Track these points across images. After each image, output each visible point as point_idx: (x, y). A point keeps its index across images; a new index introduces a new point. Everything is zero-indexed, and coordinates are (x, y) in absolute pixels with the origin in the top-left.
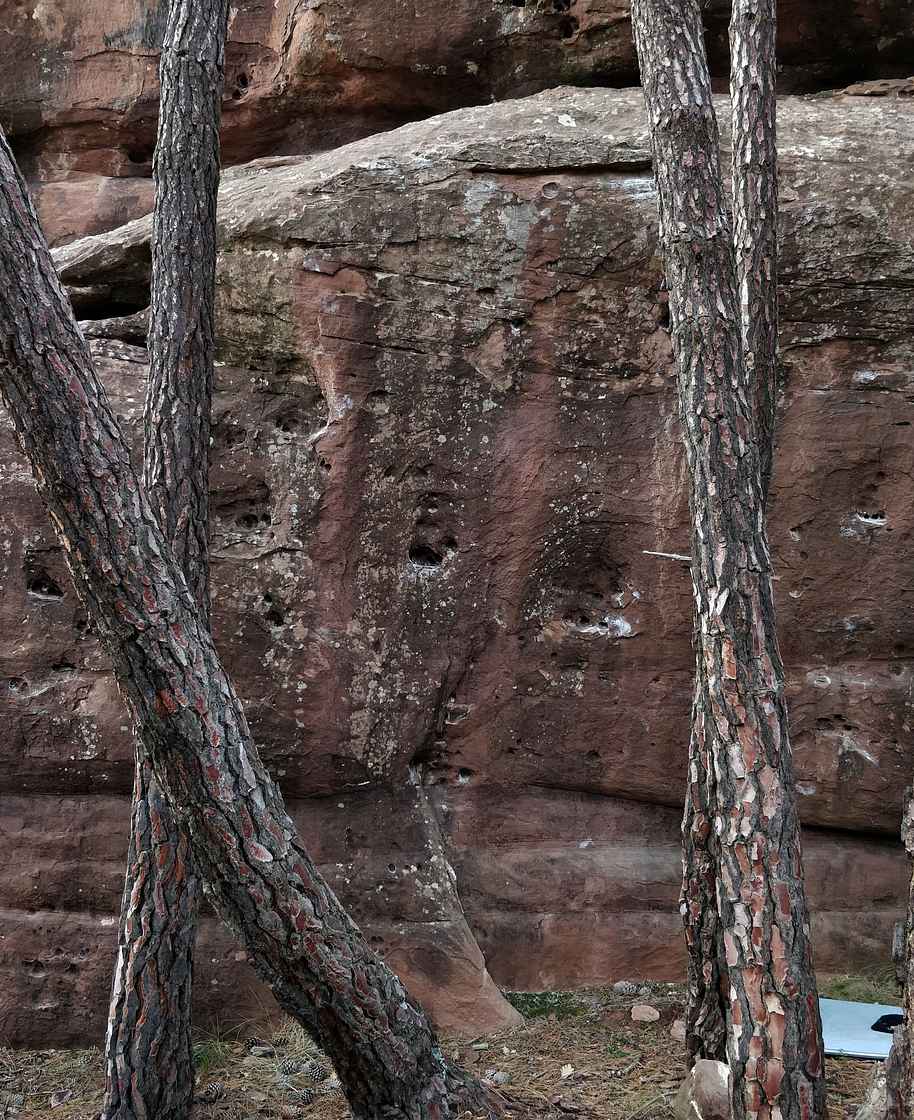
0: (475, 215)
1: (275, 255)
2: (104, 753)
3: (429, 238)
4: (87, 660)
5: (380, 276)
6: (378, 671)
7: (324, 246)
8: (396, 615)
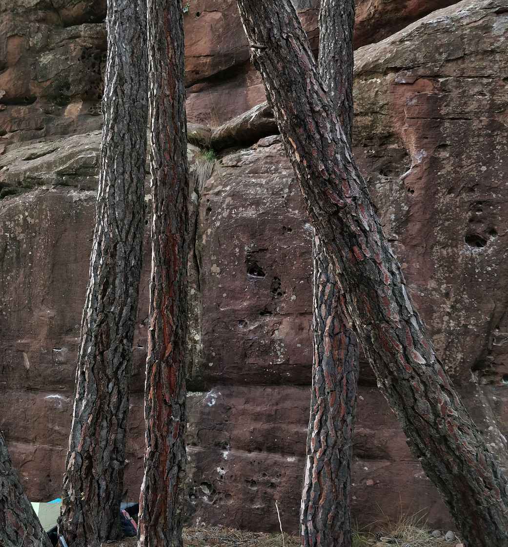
0: (499, 36)
1: (378, 80)
2: (288, 360)
3: (471, 53)
4: (278, 309)
5: (441, 80)
6: (448, 310)
7: (408, 69)
8: (459, 276)
